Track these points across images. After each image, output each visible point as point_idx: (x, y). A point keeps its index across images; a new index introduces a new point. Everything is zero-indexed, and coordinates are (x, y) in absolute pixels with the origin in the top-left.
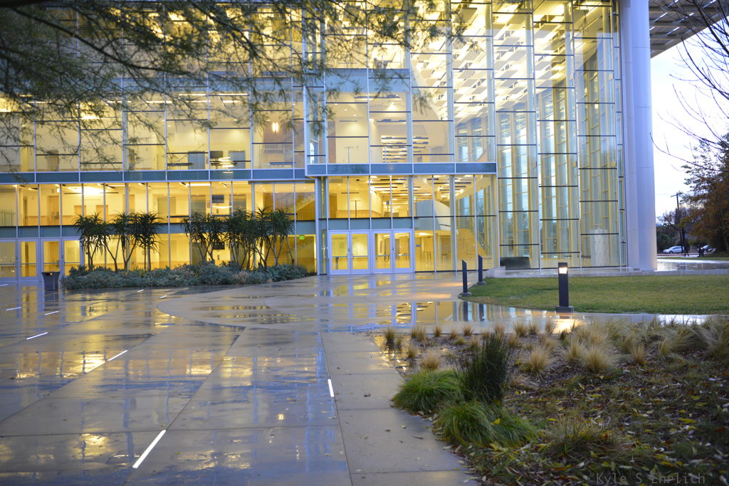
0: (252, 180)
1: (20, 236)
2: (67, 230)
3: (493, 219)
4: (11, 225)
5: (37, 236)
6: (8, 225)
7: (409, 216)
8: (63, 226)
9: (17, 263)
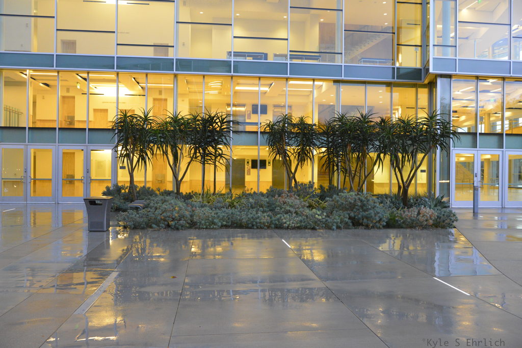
0: (343, 78)
1: (32, 141)
2: (95, 136)
4: (16, 126)
5: (56, 143)
6: (13, 125)
8: (89, 129)
9: (26, 177)
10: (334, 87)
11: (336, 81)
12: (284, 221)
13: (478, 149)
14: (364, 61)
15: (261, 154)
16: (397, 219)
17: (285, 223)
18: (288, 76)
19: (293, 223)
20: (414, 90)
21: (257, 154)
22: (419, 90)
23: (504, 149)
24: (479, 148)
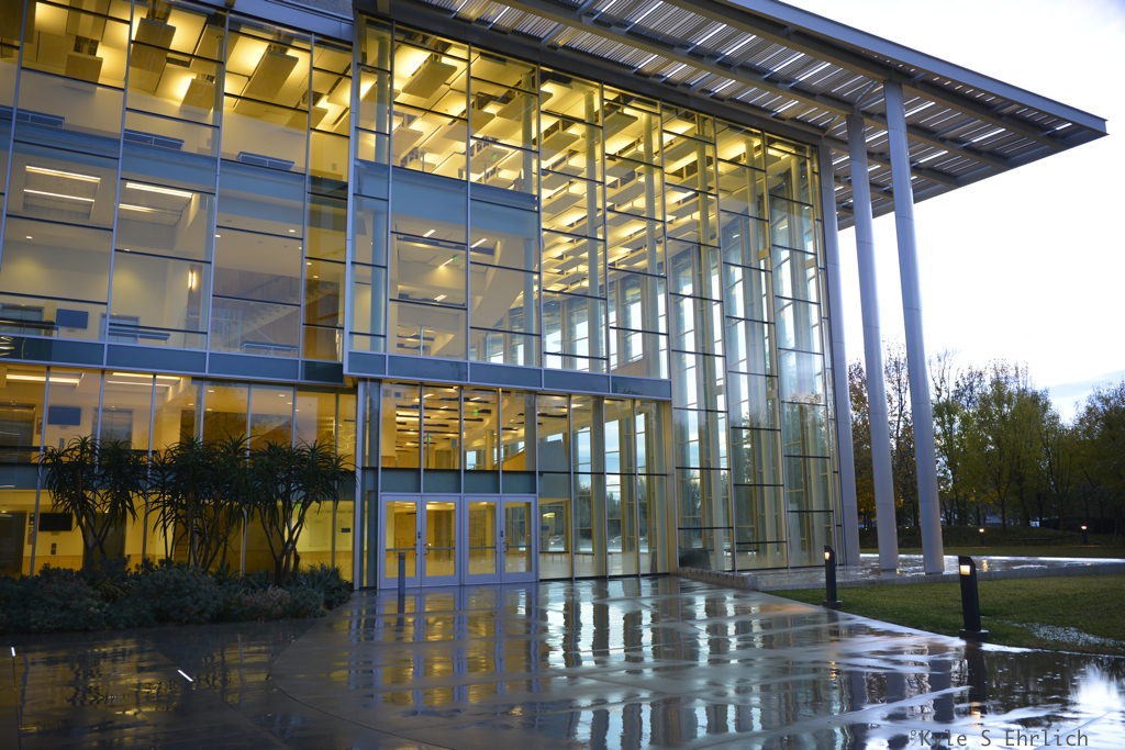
0: (207, 374)
3: (661, 481)
7: (531, 469)
10: (195, 387)
11: (195, 378)
12: (33, 620)
13: (422, 494)
14: (247, 347)
15: (41, 502)
16: (232, 607)
17: (35, 623)
18: (104, 366)
19: (48, 623)
20: (333, 395)
21: (34, 502)
22: (343, 397)
23: (462, 494)
24: (425, 491)
